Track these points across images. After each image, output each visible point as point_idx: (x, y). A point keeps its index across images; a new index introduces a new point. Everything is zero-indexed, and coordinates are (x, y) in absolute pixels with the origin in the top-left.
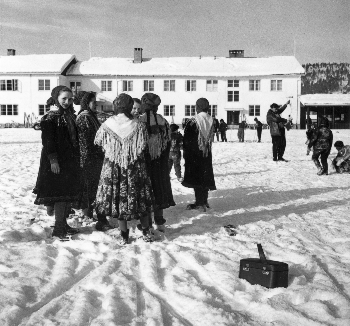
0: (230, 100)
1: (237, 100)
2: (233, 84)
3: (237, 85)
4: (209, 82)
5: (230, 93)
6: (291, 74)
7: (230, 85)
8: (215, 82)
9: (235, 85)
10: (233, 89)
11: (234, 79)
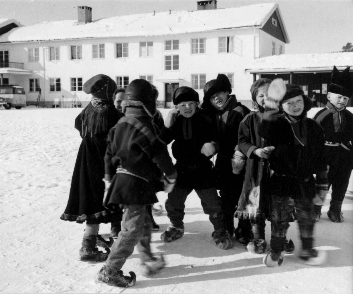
0: (168, 68)
1: (176, 68)
2: (172, 45)
3: (176, 47)
4: (142, 44)
5: (168, 58)
6: (242, 27)
7: (168, 48)
8: (150, 44)
9: (174, 46)
10: (172, 53)
11: (172, 39)
